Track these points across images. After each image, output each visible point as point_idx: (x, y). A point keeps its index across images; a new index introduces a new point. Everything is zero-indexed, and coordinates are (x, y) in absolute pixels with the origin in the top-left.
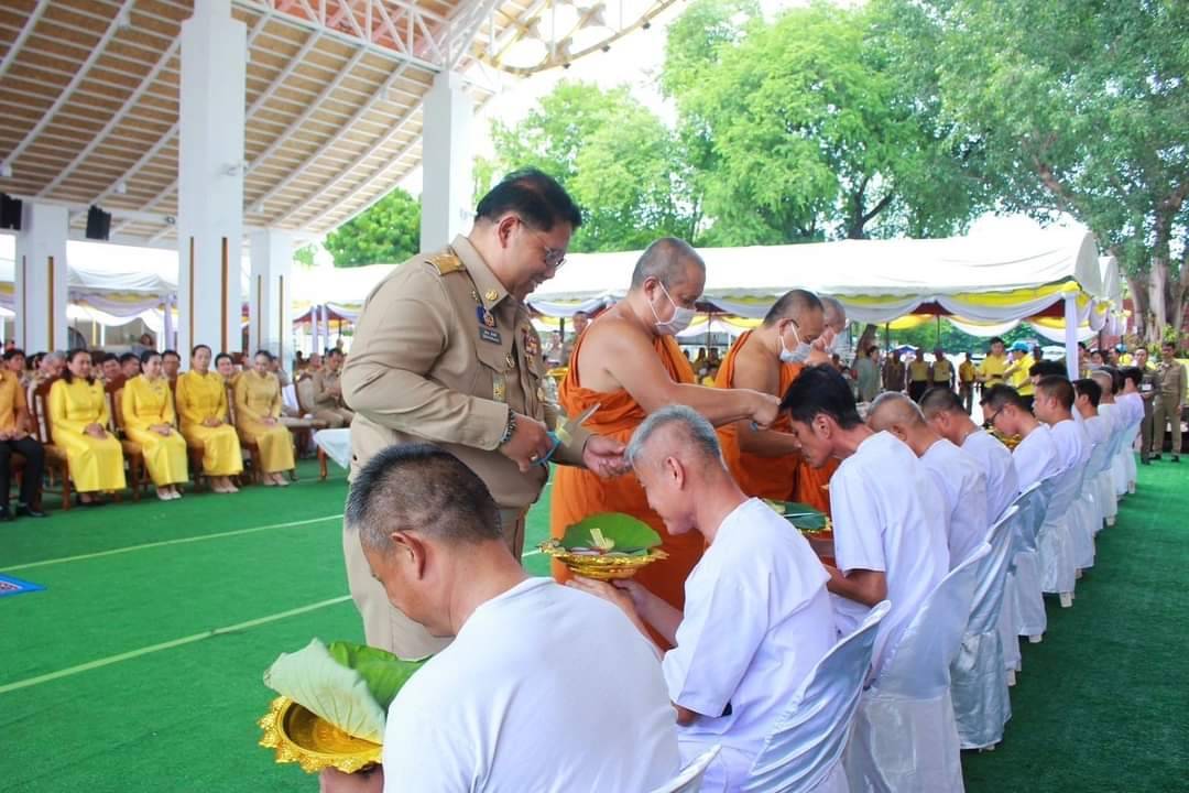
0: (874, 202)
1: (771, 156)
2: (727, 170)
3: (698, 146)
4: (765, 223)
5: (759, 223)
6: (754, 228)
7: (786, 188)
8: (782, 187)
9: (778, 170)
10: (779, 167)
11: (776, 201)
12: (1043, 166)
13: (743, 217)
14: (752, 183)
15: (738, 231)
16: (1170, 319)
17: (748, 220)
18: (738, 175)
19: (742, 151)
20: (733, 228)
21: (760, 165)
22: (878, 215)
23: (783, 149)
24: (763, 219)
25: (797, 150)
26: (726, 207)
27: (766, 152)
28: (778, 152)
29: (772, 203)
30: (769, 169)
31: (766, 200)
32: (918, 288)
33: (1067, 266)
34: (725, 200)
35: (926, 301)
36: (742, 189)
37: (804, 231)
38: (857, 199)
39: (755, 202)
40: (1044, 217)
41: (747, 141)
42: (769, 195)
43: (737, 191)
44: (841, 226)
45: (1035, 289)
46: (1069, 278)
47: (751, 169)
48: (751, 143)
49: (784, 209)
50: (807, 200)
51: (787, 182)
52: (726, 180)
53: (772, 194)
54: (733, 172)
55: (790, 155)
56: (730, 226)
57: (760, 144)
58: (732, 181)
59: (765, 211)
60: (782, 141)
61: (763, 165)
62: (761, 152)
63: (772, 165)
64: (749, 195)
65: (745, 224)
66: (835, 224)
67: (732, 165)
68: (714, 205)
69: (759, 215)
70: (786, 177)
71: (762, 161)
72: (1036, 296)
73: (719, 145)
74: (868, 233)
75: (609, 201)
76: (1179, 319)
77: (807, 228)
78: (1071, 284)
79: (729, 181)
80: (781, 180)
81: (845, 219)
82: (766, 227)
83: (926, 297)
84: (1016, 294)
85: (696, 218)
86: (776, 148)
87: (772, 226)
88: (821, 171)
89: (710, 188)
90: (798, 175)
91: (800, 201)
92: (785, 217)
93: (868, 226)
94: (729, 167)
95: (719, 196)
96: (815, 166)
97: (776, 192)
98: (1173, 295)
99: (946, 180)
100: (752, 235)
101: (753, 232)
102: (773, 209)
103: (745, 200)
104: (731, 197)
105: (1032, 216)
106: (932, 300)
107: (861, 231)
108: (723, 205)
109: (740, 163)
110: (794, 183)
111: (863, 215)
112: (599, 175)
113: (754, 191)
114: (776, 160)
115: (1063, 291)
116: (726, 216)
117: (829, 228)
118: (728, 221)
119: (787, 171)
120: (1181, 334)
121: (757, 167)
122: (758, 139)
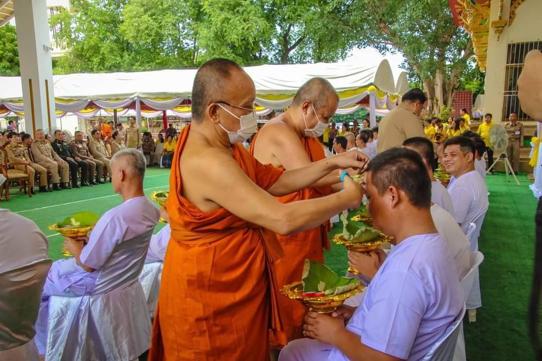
0: (295, 40)
1: (234, 14)
2: (210, 22)
3: (194, 7)
4: (232, 53)
5: (229, 53)
6: (227, 55)
7: (243, 32)
8: (241, 32)
9: (238, 22)
10: (239, 20)
11: (238, 39)
12: (381, 20)
13: (220, 49)
14: (224, 30)
16: (445, 103)
17: (223, 51)
18: (217, 25)
19: (218, 11)
21: (227, 18)
22: (297, 47)
23: (241, 9)
24: (231, 51)
25: (248, 10)
26: (210, 43)
27: (231, 12)
28: (238, 12)
29: (236, 40)
30: (233, 21)
31: (232, 40)
33: (371, 78)
34: (209, 40)
36: (219, 33)
37: (255, 56)
38: (285, 39)
39: (226, 41)
40: (385, 48)
41: (220, 5)
42: (233, 37)
43: (216, 34)
44: (277, 54)
45: (356, 90)
46: (371, 84)
47: (223, 22)
48: (223, 6)
49: (243, 44)
50: (255, 39)
51: (243, 29)
52: (210, 27)
53: (235, 36)
54: (213, 23)
55: (245, 13)
56: (214, 54)
57: (228, 7)
58: (213, 29)
59: (232, 46)
60: (239, 5)
61: (230, 19)
62: (229, 12)
63: (235, 20)
64: (223, 37)
65: (222, 53)
66: (273, 53)
67: (212, 19)
68: (203, 42)
69: (228, 49)
70: (242, 26)
71: (229, 17)
72: (356, 94)
73: (205, 7)
74: (291, 58)
75: (143, 38)
76: (450, 102)
77: (257, 55)
78: (372, 87)
79: (212, 28)
80: (240, 28)
81: (279, 50)
82: (233, 55)
84: (346, 93)
85: (196, 49)
86: (237, 9)
87: (237, 55)
88: (262, 23)
89: (201, 32)
90: (250, 25)
91: (251, 40)
92: (243, 49)
93: (291, 53)
94: (211, 20)
95: (206, 37)
96: (258, 20)
97: (237, 35)
98: (447, 89)
99: (330, 28)
102: (237, 45)
103: (221, 39)
104: (213, 37)
105: (377, 48)
107: (287, 57)
109: (217, 18)
110: (248, 29)
111: (289, 47)
112: (136, 22)
113: (225, 34)
114: (237, 16)
115: (368, 91)
116: (211, 49)
118: (212, 52)
119: (243, 23)
120: (450, 110)
121: (227, 20)
122: (227, 4)
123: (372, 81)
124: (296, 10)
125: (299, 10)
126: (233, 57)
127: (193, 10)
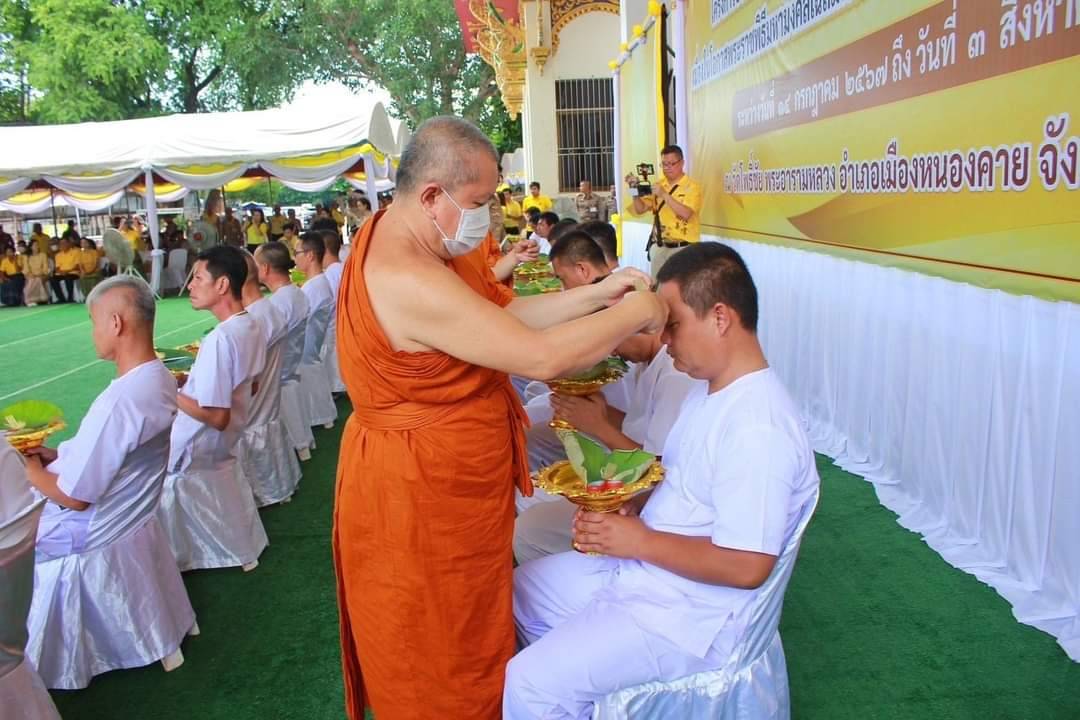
0: (205, 71)
1: (97, 28)
2: (52, 42)
3: (15, 15)
4: (99, 95)
5: (93, 96)
6: (88, 100)
7: (116, 60)
8: (112, 60)
9: (106, 43)
10: (107, 39)
11: (108, 72)
12: (349, 40)
13: (75, 89)
14: (80, 55)
15: (72, 104)
17: (81, 93)
18: (65, 48)
19: (65, 24)
20: (66, 101)
21: (85, 36)
22: (211, 83)
23: (109, 21)
24: (97, 92)
25: (123, 22)
26: (56, 79)
27: (91, 25)
28: (103, 25)
29: (104, 75)
30: (96, 42)
31: (98, 73)
32: (242, 156)
33: (363, 131)
34: (54, 73)
35: (250, 167)
36: (70, 62)
37: (139, 100)
38: (189, 71)
39: (86, 74)
40: (355, 84)
41: (69, 13)
42: (99, 68)
43: (65, 63)
44: (176, 95)
45: (339, 152)
46: (364, 141)
47: (77, 42)
48: (74, 15)
49: (116, 81)
50: (139, 71)
51: (116, 53)
52: (52, 52)
53: (103, 67)
54: (58, 44)
55: (116, 27)
56: (63, 99)
57: (83, 16)
58: (58, 53)
59: (98, 84)
60: (106, 13)
61: (90, 37)
62: (86, 25)
63: (99, 38)
64: (79, 68)
65: (79, 97)
66: (169, 94)
67: (56, 37)
68: (42, 77)
69: (91, 88)
70: (114, 49)
71: (88, 34)
72: (340, 158)
73: (39, 16)
74: (202, 101)
77: (142, 98)
78: (367, 147)
79: (55, 53)
80: (110, 53)
81: (179, 89)
82: (101, 99)
83: (249, 163)
84: (325, 156)
85: (24, 90)
86: (101, 20)
87: (107, 99)
88: (150, 44)
89: (35, 60)
90: (126, 48)
91: (132, 73)
92: (118, 88)
93: (202, 95)
94: (53, 38)
95: (46, 69)
96: (143, 39)
97: (106, 64)
99: (267, 52)
100: (87, 108)
101: (88, 105)
102: (106, 81)
103: (76, 72)
104: (60, 69)
105: (345, 83)
106: (255, 165)
107: (196, 100)
108: (53, 78)
109: (66, 36)
110: (124, 55)
111: (196, 84)
113: (83, 63)
114: (103, 33)
115: (361, 152)
116: (57, 89)
117: (165, 98)
118: (60, 94)
119: (116, 43)
121: (83, 39)
122: (81, 11)
123: (365, 136)
124: (207, 23)
125: (211, 22)
126: (102, 103)
127: (14, 20)
